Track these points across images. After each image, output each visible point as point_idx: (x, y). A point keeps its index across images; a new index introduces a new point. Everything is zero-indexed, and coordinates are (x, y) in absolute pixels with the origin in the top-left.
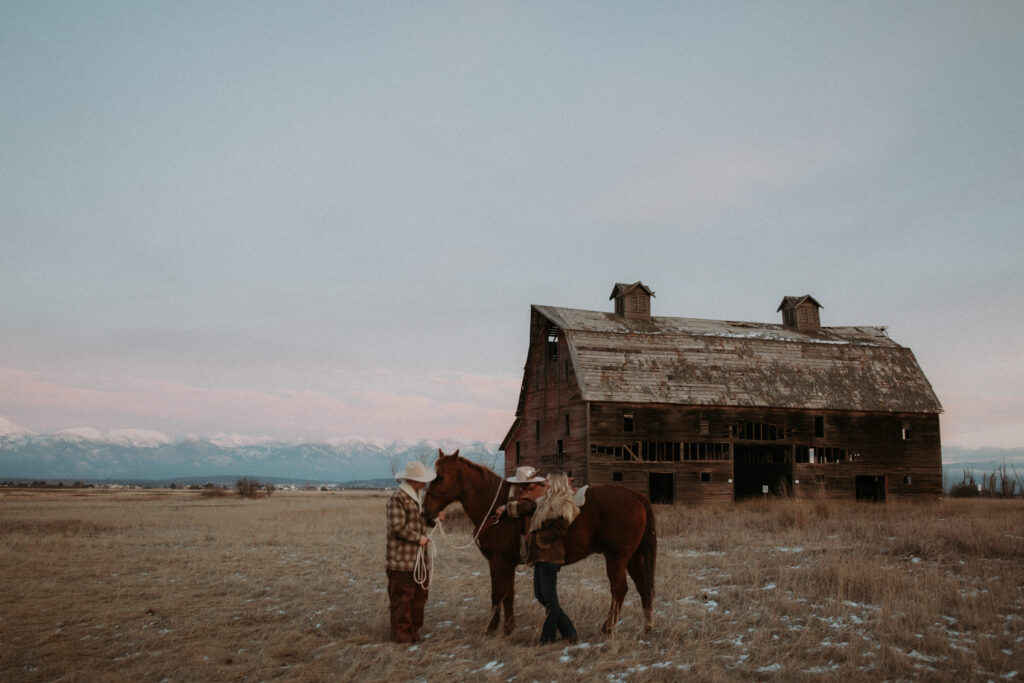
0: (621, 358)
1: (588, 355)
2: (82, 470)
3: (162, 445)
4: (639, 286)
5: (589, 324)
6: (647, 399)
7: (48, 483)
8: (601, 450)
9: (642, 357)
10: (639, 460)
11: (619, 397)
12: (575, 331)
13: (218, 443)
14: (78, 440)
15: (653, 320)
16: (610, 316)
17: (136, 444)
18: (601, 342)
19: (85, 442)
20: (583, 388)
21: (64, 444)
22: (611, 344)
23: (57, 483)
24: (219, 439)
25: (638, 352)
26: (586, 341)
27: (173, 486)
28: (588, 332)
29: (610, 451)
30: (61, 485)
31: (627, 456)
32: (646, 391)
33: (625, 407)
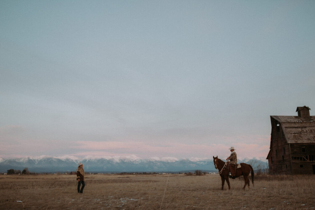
0: (300, 130)
1: (289, 130)
2: (156, 169)
3: (176, 161)
4: (305, 107)
5: (289, 120)
6: (309, 142)
7: (147, 173)
8: (295, 158)
9: (307, 129)
10: (308, 161)
11: (299, 142)
12: (284, 123)
13: (192, 160)
14: (154, 161)
15: (311, 117)
16: (296, 117)
17: (169, 161)
18: (293, 125)
19: (156, 161)
20: (287, 139)
21: (150, 162)
22: (296, 126)
23: (149, 173)
24: (192, 159)
25: (305, 127)
26: (288, 125)
27: (180, 173)
28: (289, 122)
29: (298, 158)
30: (150, 173)
31: (304, 160)
32: (309, 139)
33: (302, 145)
